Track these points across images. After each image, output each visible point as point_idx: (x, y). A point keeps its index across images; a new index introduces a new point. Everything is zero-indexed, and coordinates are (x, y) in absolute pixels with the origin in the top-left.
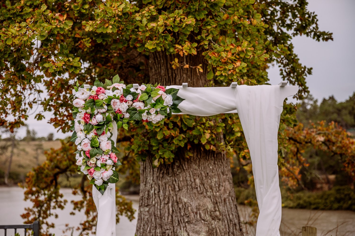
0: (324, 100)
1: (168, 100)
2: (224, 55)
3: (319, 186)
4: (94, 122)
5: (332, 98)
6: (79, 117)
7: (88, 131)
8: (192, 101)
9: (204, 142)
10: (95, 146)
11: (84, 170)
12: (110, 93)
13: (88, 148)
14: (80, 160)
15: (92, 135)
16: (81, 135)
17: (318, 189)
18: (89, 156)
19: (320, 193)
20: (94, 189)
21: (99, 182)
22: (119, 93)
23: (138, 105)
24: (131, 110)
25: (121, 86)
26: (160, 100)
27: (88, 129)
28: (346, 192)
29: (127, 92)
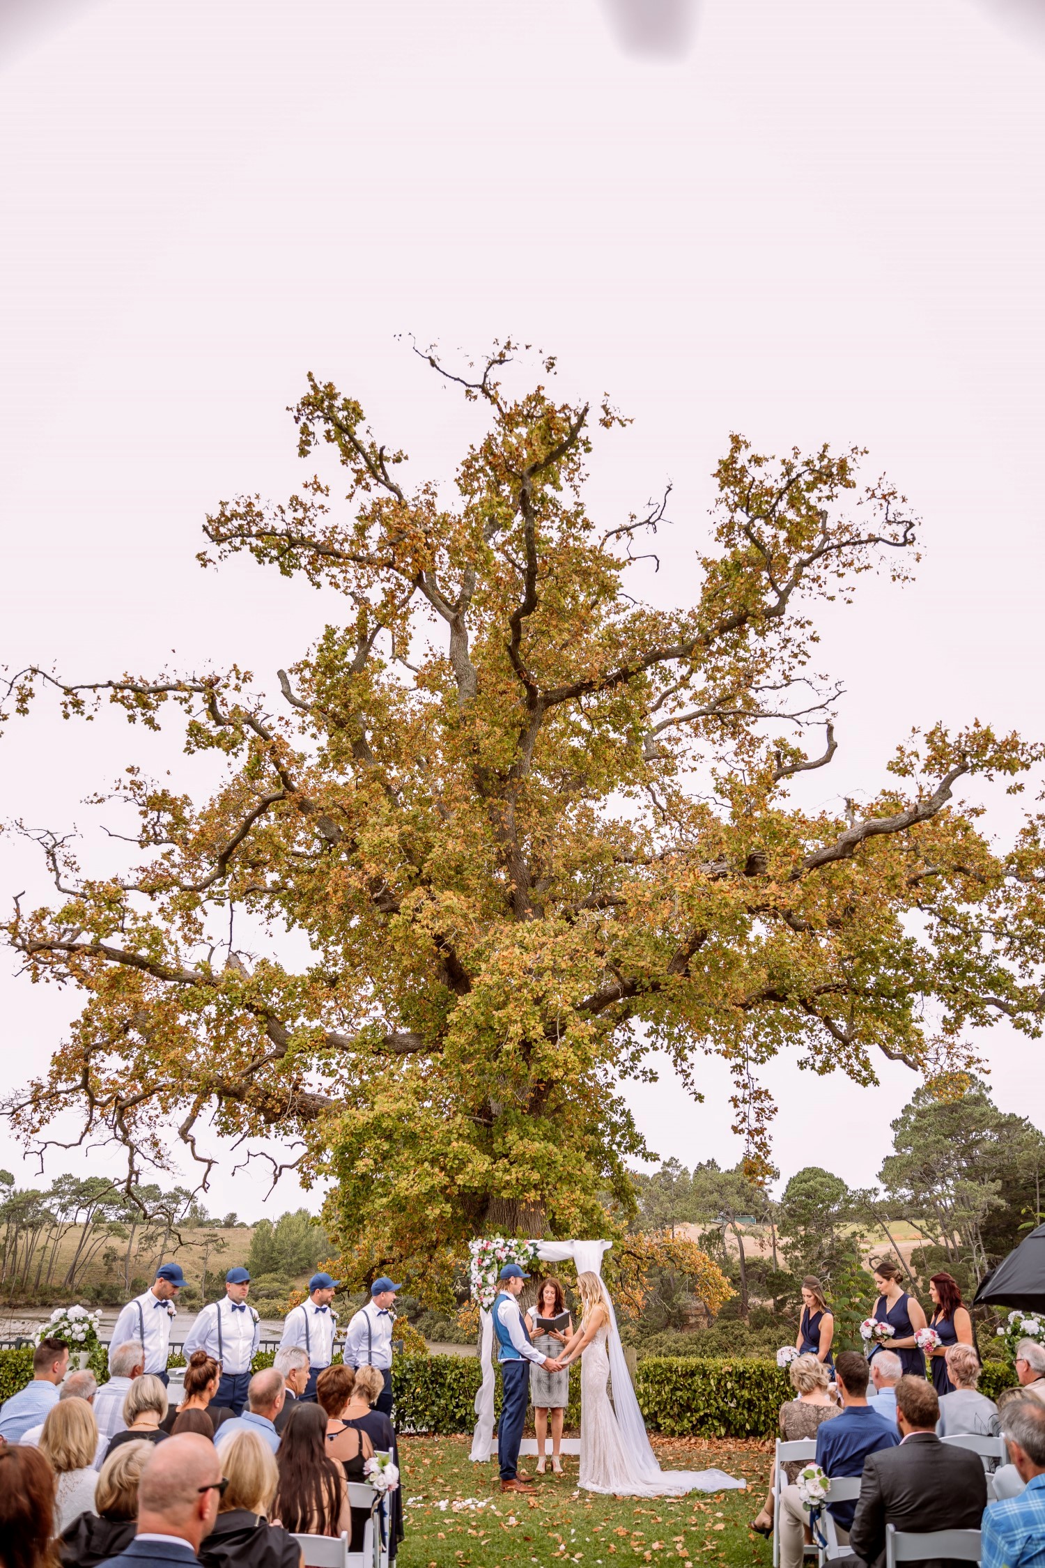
0: (700, 1167)
1: (531, 1250)
2: (562, 1202)
3: (692, 1320)
4: (484, 1264)
5: (712, 1163)
6: (475, 1260)
7: (480, 1270)
8: (545, 1251)
9: (541, 1270)
10: (485, 1280)
11: (476, 1297)
12: (495, 1246)
13: (480, 1282)
14: (474, 1290)
15: (483, 1273)
16: (475, 1273)
17: (691, 1327)
18: (480, 1287)
19: (694, 1334)
20: (481, 1310)
21: (486, 1305)
22: (500, 1245)
23: (513, 1254)
24: (508, 1257)
25: (502, 1241)
26: (526, 1251)
27: (481, 1268)
28: (736, 1332)
29: (505, 1245)
